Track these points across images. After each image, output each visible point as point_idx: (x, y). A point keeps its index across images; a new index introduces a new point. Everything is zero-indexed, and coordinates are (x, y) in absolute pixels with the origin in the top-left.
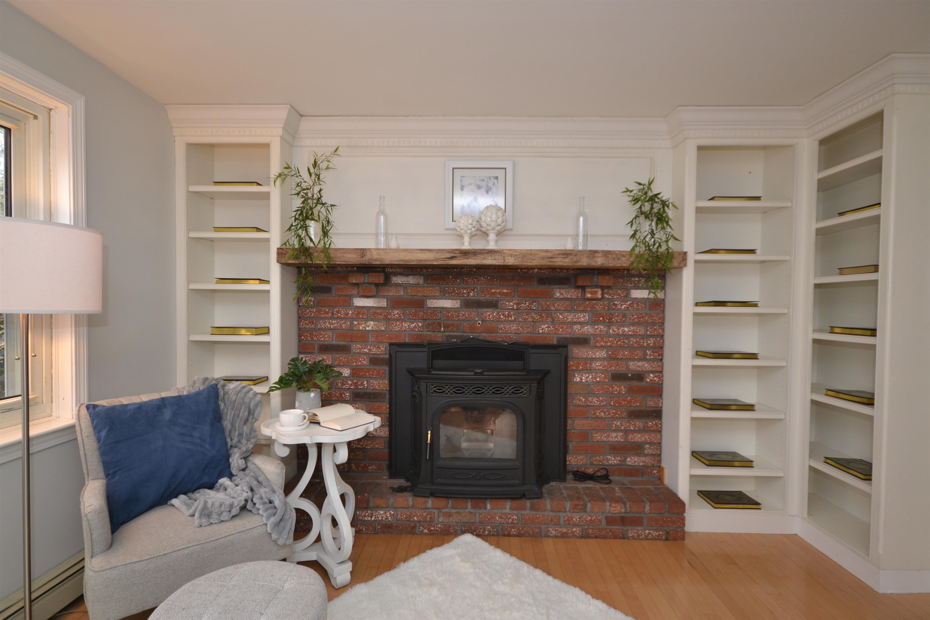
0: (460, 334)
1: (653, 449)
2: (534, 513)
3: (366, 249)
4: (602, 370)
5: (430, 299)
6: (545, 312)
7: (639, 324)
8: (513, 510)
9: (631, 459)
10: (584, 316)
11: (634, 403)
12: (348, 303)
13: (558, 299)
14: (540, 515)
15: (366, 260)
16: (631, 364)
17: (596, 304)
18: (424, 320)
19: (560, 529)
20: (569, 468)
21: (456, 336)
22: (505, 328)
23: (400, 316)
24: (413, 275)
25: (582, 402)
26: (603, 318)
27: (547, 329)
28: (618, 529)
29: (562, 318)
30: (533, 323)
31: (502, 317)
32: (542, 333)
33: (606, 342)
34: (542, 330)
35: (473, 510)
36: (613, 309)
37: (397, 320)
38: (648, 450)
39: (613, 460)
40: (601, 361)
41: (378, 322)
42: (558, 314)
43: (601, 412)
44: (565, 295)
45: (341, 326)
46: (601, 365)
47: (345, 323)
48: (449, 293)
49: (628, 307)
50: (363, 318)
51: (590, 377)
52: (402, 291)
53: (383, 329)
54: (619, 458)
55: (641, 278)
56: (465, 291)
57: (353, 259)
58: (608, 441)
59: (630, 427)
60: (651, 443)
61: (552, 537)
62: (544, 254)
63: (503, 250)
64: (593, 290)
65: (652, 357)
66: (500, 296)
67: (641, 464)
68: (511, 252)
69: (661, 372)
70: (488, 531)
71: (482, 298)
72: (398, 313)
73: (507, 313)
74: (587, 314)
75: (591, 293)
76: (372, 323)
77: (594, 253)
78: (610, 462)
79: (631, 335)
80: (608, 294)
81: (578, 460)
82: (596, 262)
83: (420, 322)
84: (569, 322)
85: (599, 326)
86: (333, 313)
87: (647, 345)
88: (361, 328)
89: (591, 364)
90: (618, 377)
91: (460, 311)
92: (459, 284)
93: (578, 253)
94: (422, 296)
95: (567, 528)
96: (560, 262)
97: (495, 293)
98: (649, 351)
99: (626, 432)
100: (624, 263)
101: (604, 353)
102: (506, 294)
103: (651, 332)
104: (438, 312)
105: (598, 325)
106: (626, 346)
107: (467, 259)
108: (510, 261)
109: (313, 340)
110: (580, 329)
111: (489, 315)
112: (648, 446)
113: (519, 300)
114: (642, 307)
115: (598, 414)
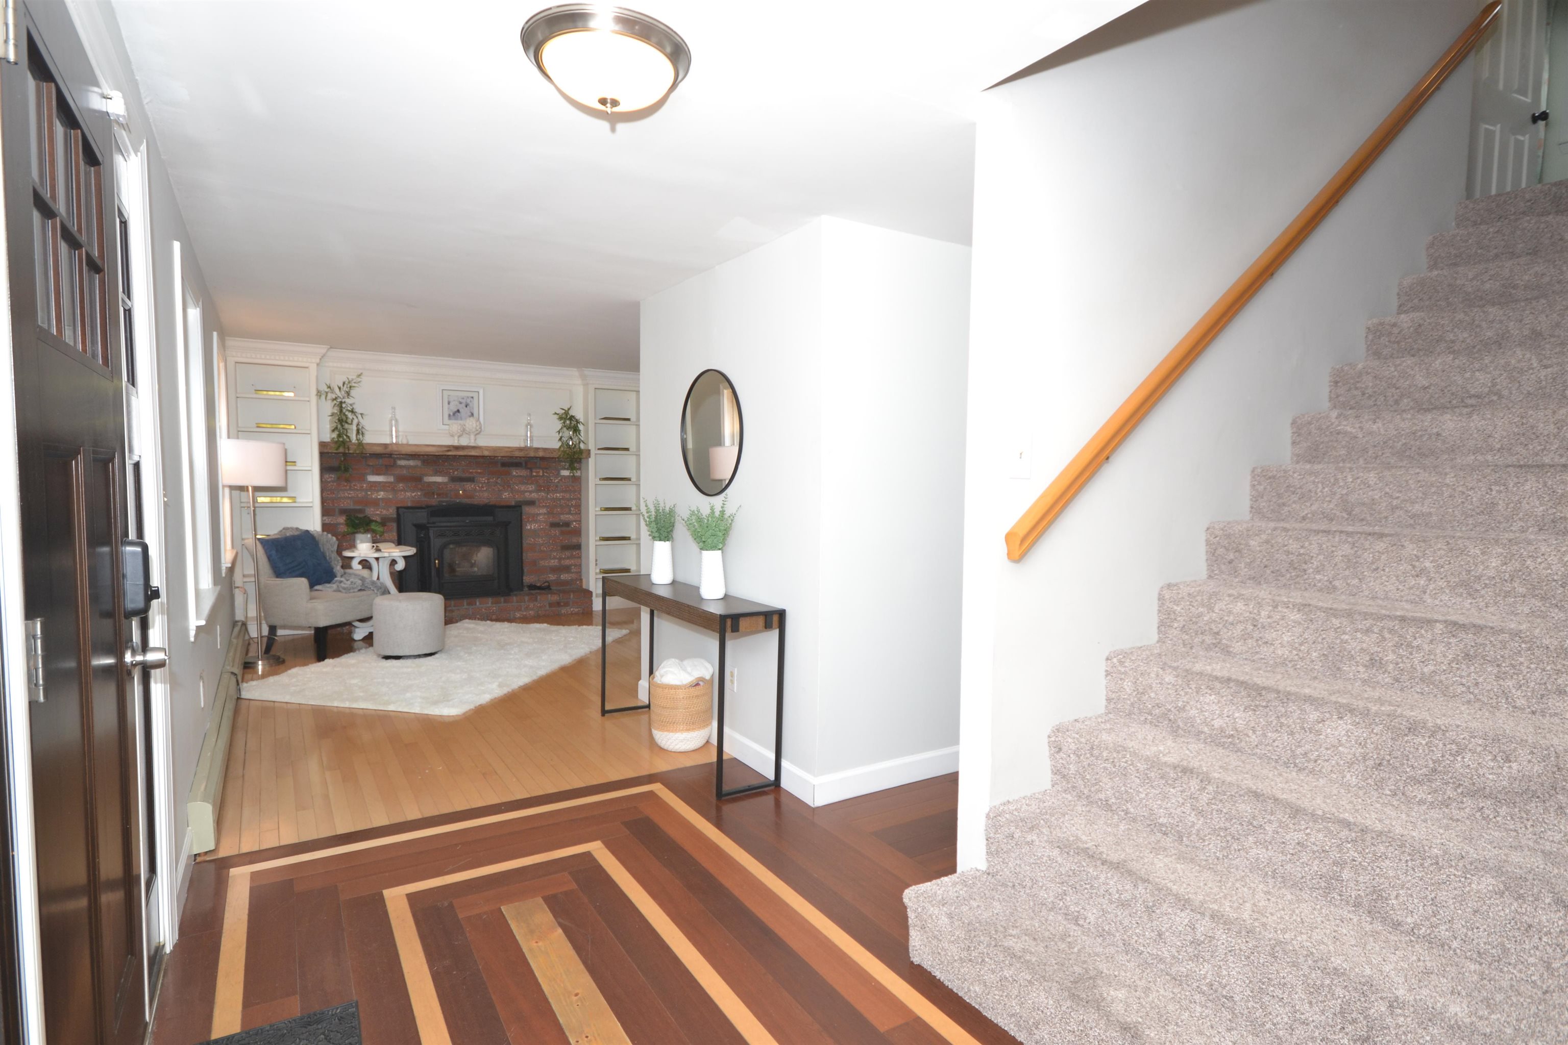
0: (448, 500)
1: (576, 568)
2: (506, 604)
3: (386, 444)
4: (544, 521)
5: (426, 476)
6: (507, 484)
7: (565, 491)
8: (493, 602)
9: (563, 576)
10: (532, 487)
11: (565, 541)
12: (362, 478)
13: (514, 476)
14: (509, 605)
15: (388, 450)
16: (562, 517)
17: (539, 479)
18: (421, 490)
19: (522, 613)
20: (525, 584)
21: (445, 501)
22: (480, 495)
23: (403, 488)
24: (413, 460)
25: (532, 542)
26: (544, 488)
28: (556, 609)
29: (518, 488)
30: (498, 492)
31: (477, 488)
32: (505, 499)
33: (546, 503)
34: (505, 496)
36: (550, 482)
37: (402, 491)
38: (574, 569)
39: (552, 577)
40: (543, 515)
41: (387, 492)
42: (515, 486)
43: (544, 547)
44: (519, 474)
45: (358, 496)
46: (543, 518)
47: (360, 493)
48: (440, 472)
49: (559, 481)
50: (375, 490)
51: (536, 526)
52: (404, 471)
53: (391, 497)
54: (556, 576)
55: (565, 464)
56: (451, 471)
57: (379, 450)
58: (549, 566)
59: (562, 556)
60: (575, 565)
62: (507, 449)
63: (482, 446)
64: (537, 470)
65: (574, 512)
66: (475, 474)
68: (487, 448)
69: (580, 521)
71: (464, 475)
72: (402, 486)
73: (481, 485)
74: (534, 486)
75: (536, 472)
76: (382, 493)
77: (537, 449)
78: (550, 578)
79: (561, 498)
80: (547, 473)
81: (529, 579)
82: (540, 455)
83: (419, 492)
84: (522, 491)
85: (541, 493)
86: (350, 487)
87: (571, 504)
88: (374, 497)
89: (536, 517)
90: (554, 525)
91: (448, 484)
92: (447, 466)
93: (529, 449)
94: (420, 474)
95: (526, 611)
96: (517, 454)
97: (471, 473)
98: (573, 508)
99: (560, 559)
100: (555, 455)
102: (480, 473)
103: (572, 497)
104: (432, 485)
106: (558, 505)
107: (458, 451)
108: (486, 453)
109: (334, 505)
110: (529, 496)
111: (468, 487)
112: (573, 567)
113: (489, 477)
114: (567, 481)
115: (542, 549)
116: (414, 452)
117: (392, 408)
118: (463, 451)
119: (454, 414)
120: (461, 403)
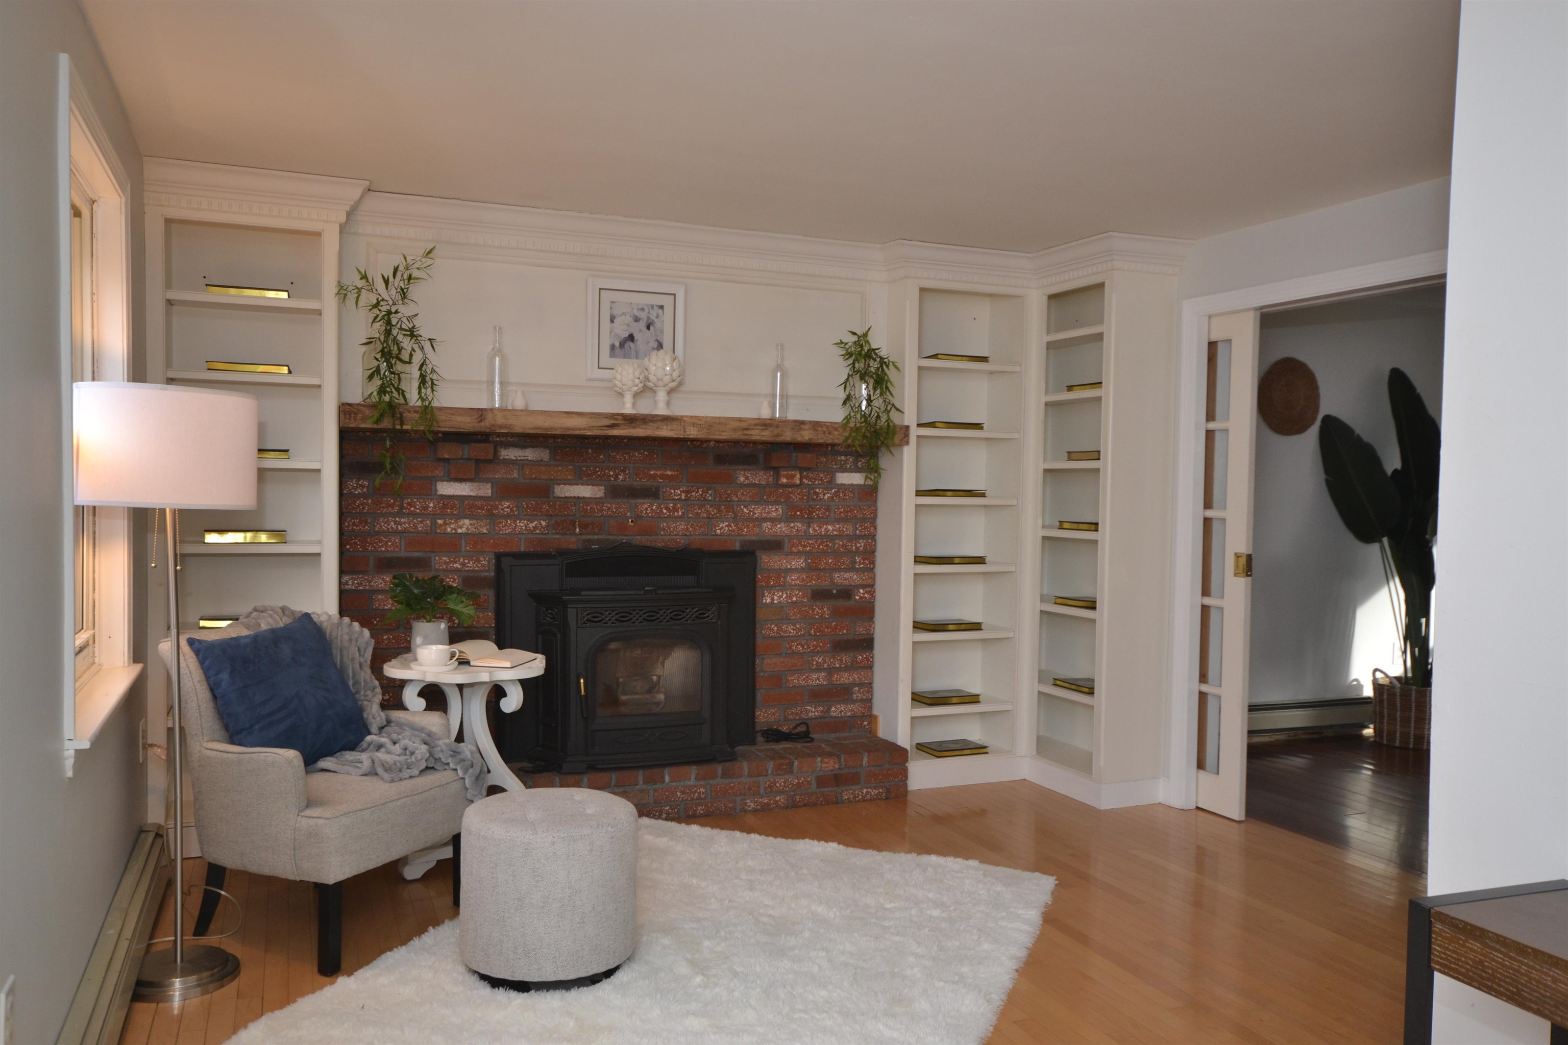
0: (603, 537)
1: (863, 692)
2: (727, 781)
4: (799, 585)
5: (559, 484)
6: (725, 503)
7: (845, 520)
8: (699, 780)
9: (836, 708)
10: (777, 510)
11: (840, 631)
12: (428, 490)
13: (742, 485)
14: (734, 783)
15: (485, 426)
16: (836, 576)
17: (791, 493)
18: (548, 516)
19: (760, 800)
20: (759, 726)
21: (597, 540)
22: (669, 528)
23: (512, 510)
24: (533, 447)
25: (774, 632)
26: (801, 512)
27: (727, 528)
28: (831, 792)
29: (748, 512)
30: (707, 520)
31: (665, 511)
32: (720, 535)
33: (805, 546)
34: (720, 529)
35: (644, 787)
36: (813, 500)
37: (508, 516)
38: (857, 693)
39: (813, 711)
40: (798, 573)
41: (477, 519)
42: (742, 507)
43: (798, 644)
44: (752, 480)
45: (416, 527)
46: (798, 578)
47: (421, 522)
48: (588, 475)
49: (832, 497)
50: (452, 514)
51: (784, 596)
52: (515, 471)
53: (485, 531)
54: (821, 708)
55: (848, 457)
56: (612, 473)
57: (466, 424)
58: (808, 686)
59: (835, 664)
60: (861, 685)
61: (750, 811)
62: (737, 424)
63: (682, 417)
64: (790, 473)
65: (861, 566)
66: (661, 481)
67: (849, 714)
68: (693, 420)
69: (873, 586)
70: (666, 814)
71: (636, 483)
72: (508, 507)
73: (672, 505)
74: (780, 506)
75: (787, 477)
76: (467, 522)
77: (799, 424)
78: (810, 715)
79: (836, 535)
80: (809, 479)
81: (768, 716)
82: (802, 437)
83: (544, 520)
84: (756, 518)
85: (796, 524)
86: (402, 507)
87: (856, 548)
88: (449, 530)
89: (785, 578)
90: (820, 595)
91: (603, 503)
92: (603, 462)
93: (780, 424)
94: (547, 480)
95: (769, 797)
96: (757, 435)
97: (654, 477)
98: (859, 557)
99: (831, 671)
100: (837, 438)
101: (802, 561)
102: (670, 478)
103: (860, 531)
104: (571, 505)
105: (794, 522)
106: (829, 551)
107: (634, 428)
108: (693, 433)
109: (365, 550)
110: (771, 529)
111: (646, 509)
112: (857, 688)
113: (688, 486)
114: (850, 496)
115: (794, 648)
116: (539, 428)
117: (495, 328)
118: (644, 426)
119: (622, 345)
120: (637, 320)
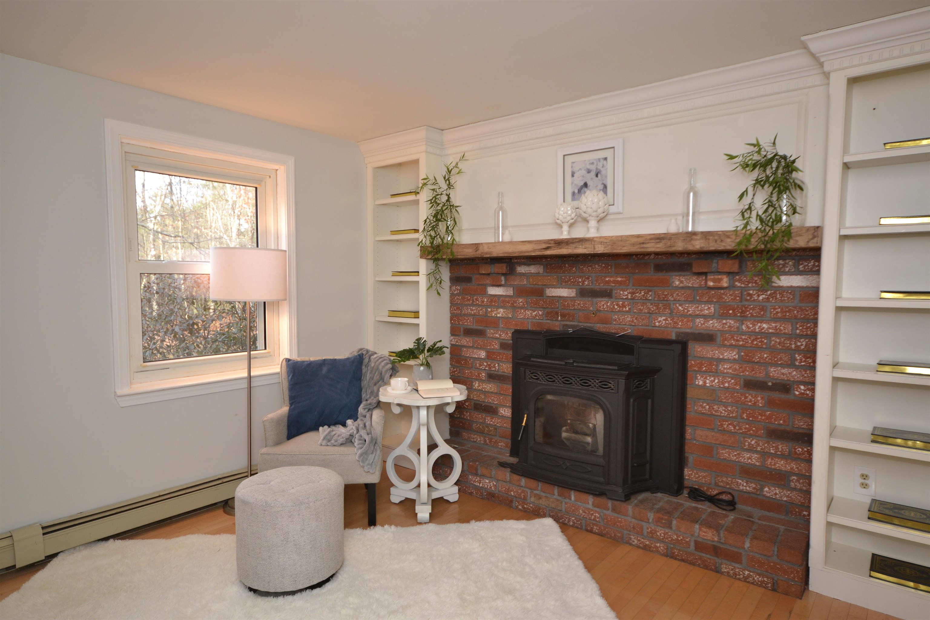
0: (576, 323)
1: (803, 483)
2: (616, 515)
3: (479, 244)
4: (731, 374)
5: (549, 288)
6: (663, 302)
7: (784, 319)
8: (595, 507)
9: (770, 489)
10: (709, 308)
11: (775, 420)
12: (484, 292)
13: (677, 288)
14: (621, 519)
15: (478, 254)
16: (772, 370)
17: (723, 294)
18: (543, 308)
19: (643, 540)
20: (687, 483)
21: (571, 325)
22: (619, 319)
23: (523, 304)
24: (534, 264)
25: (706, 410)
26: (734, 311)
27: (664, 322)
28: (710, 559)
29: (682, 309)
30: (648, 315)
31: (616, 307)
32: (659, 327)
33: (737, 341)
34: (659, 322)
35: (559, 498)
36: (747, 300)
37: (522, 308)
38: (795, 482)
39: (745, 486)
40: (731, 363)
41: (507, 309)
42: (678, 305)
43: (730, 424)
44: (686, 284)
45: (479, 313)
46: (730, 368)
47: (481, 310)
48: (566, 282)
49: (768, 298)
50: (495, 306)
51: (716, 381)
52: (525, 280)
53: (510, 316)
54: (754, 486)
55: (787, 261)
56: (580, 280)
57: (469, 253)
58: (738, 462)
59: (770, 450)
60: (800, 476)
61: (634, 545)
62: (634, 240)
63: (593, 238)
64: (716, 277)
65: (803, 364)
66: (614, 285)
67: (785, 499)
68: (601, 240)
69: (814, 384)
70: (573, 522)
71: (596, 287)
72: (522, 302)
73: (621, 303)
74: (713, 305)
75: (714, 280)
76: (502, 310)
78: (741, 488)
79: (772, 333)
80: (739, 281)
81: (699, 477)
82: (693, 246)
83: (540, 311)
84: (690, 315)
85: (728, 321)
86: (473, 301)
87: (796, 347)
88: (493, 315)
89: (717, 366)
90: (753, 385)
91: (575, 300)
92: (575, 273)
93: (673, 236)
94: (542, 285)
95: (651, 541)
96: (652, 247)
97: (609, 282)
98: (799, 355)
99: (764, 454)
100: (729, 244)
101: (735, 353)
102: (620, 283)
103: (801, 330)
104: (556, 302)
105: (727, 319)
106: (764, 346)
107: (560, 248)
109: (459, 324)
110: (704, 324)
111: (603, 305)
112: (795, 478)
113: (633, 289)
114: (789, 298)
115: (725, 426)
116: (506, 253)
117: (499, 193)
118: (567, 247)
119: (580, 191)
120: (589, 171)
